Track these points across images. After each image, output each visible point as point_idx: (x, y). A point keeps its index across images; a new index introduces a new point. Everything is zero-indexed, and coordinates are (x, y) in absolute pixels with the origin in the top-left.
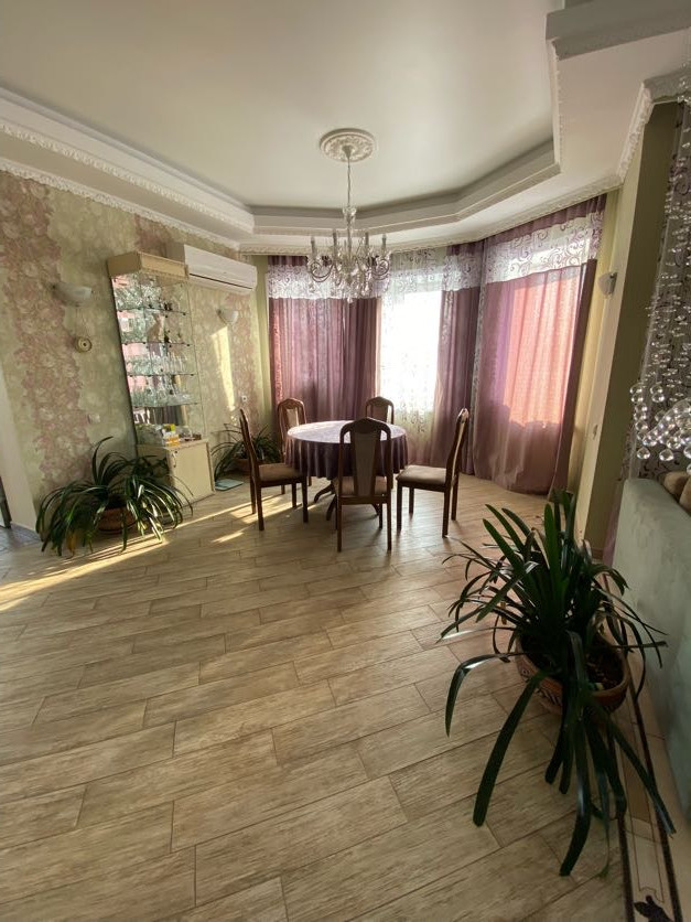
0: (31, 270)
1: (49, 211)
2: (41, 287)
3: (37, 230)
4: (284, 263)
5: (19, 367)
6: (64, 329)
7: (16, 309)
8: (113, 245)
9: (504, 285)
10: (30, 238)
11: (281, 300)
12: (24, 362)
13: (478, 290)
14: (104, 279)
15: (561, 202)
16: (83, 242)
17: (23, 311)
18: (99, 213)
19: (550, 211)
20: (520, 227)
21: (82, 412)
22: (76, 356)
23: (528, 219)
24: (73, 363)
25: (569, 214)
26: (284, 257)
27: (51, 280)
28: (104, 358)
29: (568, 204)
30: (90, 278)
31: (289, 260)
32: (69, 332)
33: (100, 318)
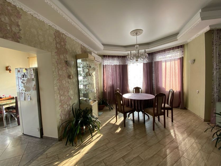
0: (62, 57)
1: (66, 42)
2: (63, 61)
3: (64, 46)
4: (107, 57)
5: (58, 84)
6: (67, 73)
7: (58, 67)
8: (77, 52)
9: (159, 62)
10: (62, 48)
11: (106, 65)
12: (59, 83)
13: (152, 63)
14: (75, 60)
15: (173, 46)
16: (72, 50)
17: (59, 68)
18: (75, 43)
19: (170, 47)
20: (162, 51)
21: (69, 96)
22: (69, 80)
23: (164, 49)
24: (68, 82)
25: (175, 48)
26: (106, 56)
27: (66, 60)
28: (74, 80)
29: (175, 46)
30: (73, 59)
31: (108, 56)
32: (68, 73)
33: (74, 70)
